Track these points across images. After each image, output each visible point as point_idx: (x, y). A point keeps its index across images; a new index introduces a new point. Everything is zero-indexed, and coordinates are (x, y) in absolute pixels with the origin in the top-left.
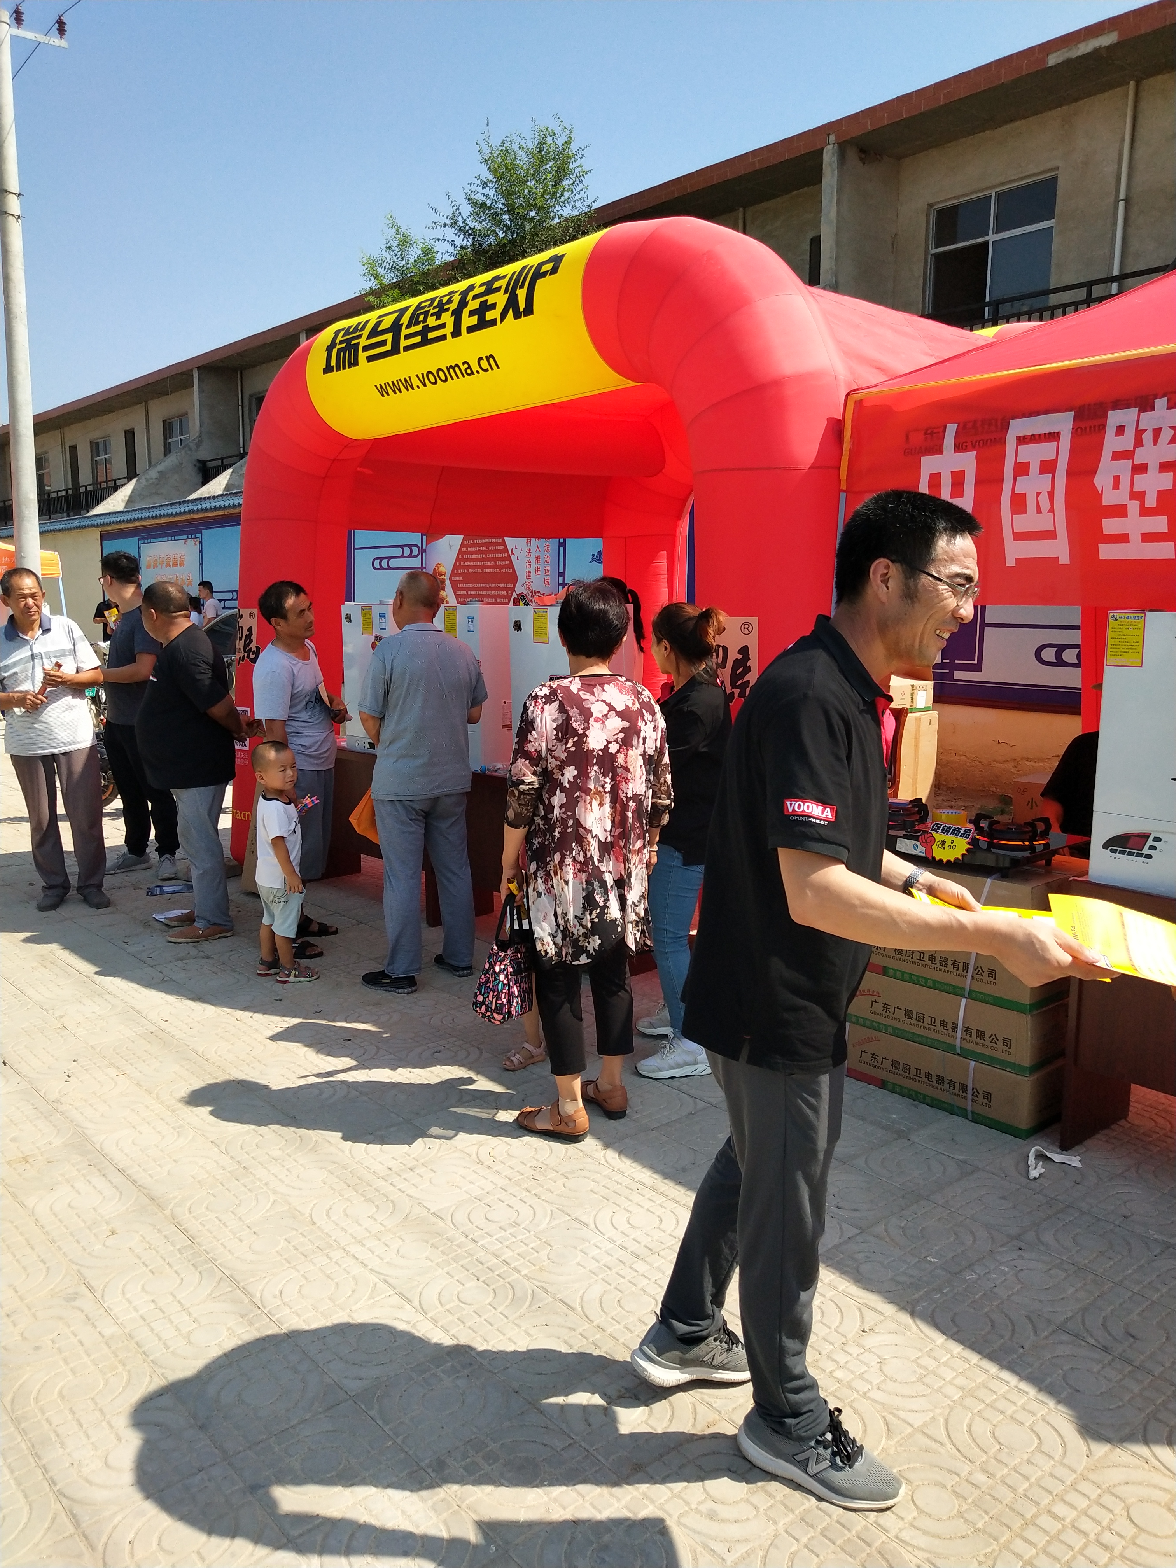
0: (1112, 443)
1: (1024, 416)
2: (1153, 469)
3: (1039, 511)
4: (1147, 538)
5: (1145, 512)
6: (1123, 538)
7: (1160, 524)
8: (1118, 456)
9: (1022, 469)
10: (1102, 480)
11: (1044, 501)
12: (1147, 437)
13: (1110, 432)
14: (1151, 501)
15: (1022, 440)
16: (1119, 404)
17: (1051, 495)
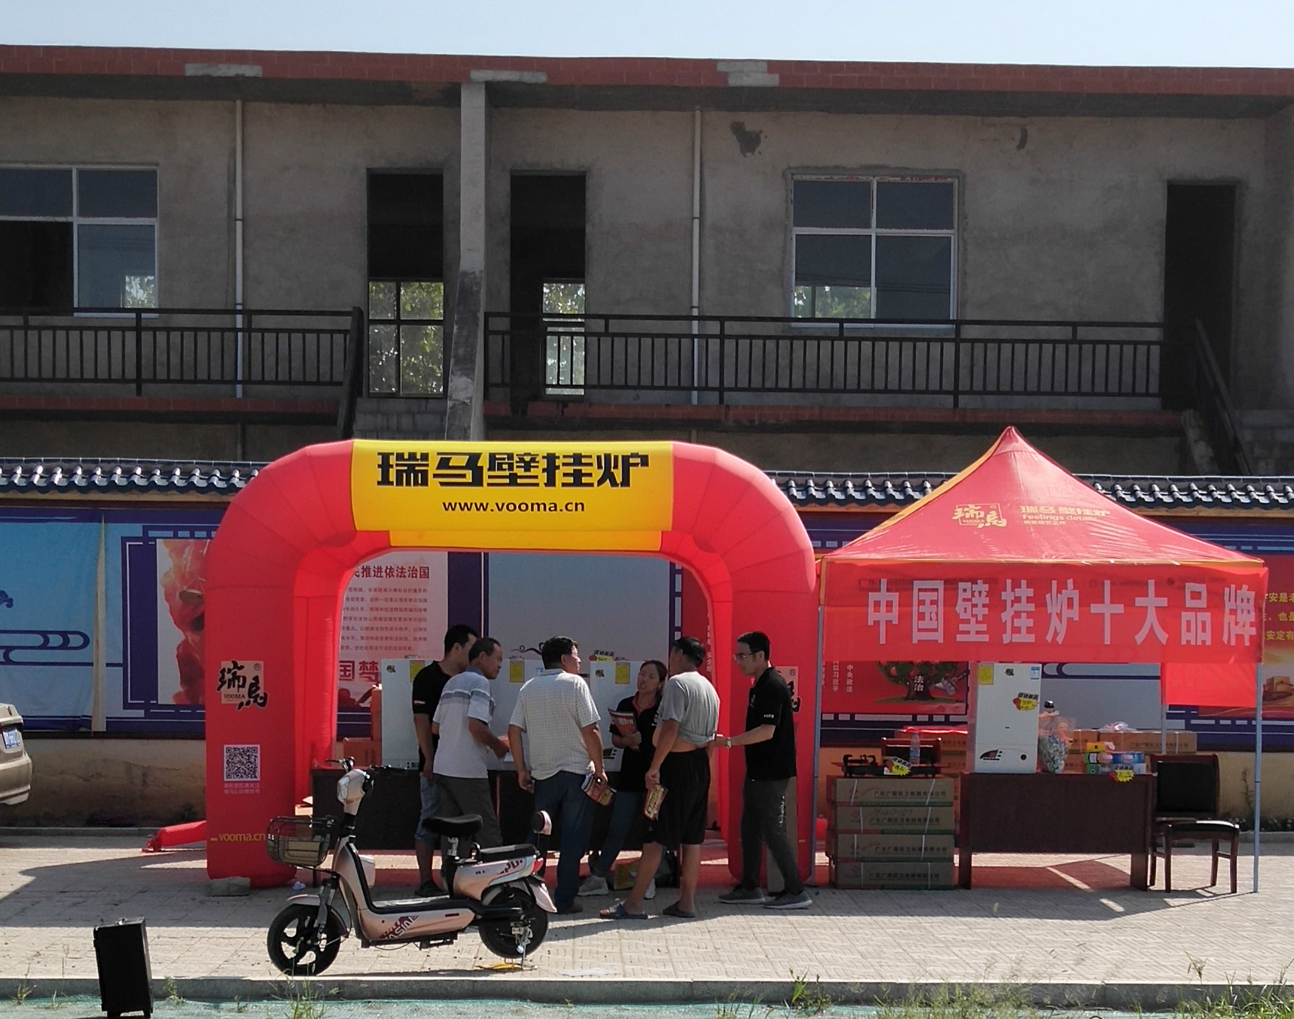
0: (961, 595)
1: (921, 580)
2: (980, 606)
3: (931, 619)
4: (978, 633)
5: (977, 622)
6: (968, 632)
7: (984, 627)
8: (964, 600)
9: (921, 603)
10: (959, 608)
11: (934, 617)
12: (976, 594)
13: (960, 591)
14: (980, 618)
15: (920, 590)
16: (962, 580)
17: (937, 614)
